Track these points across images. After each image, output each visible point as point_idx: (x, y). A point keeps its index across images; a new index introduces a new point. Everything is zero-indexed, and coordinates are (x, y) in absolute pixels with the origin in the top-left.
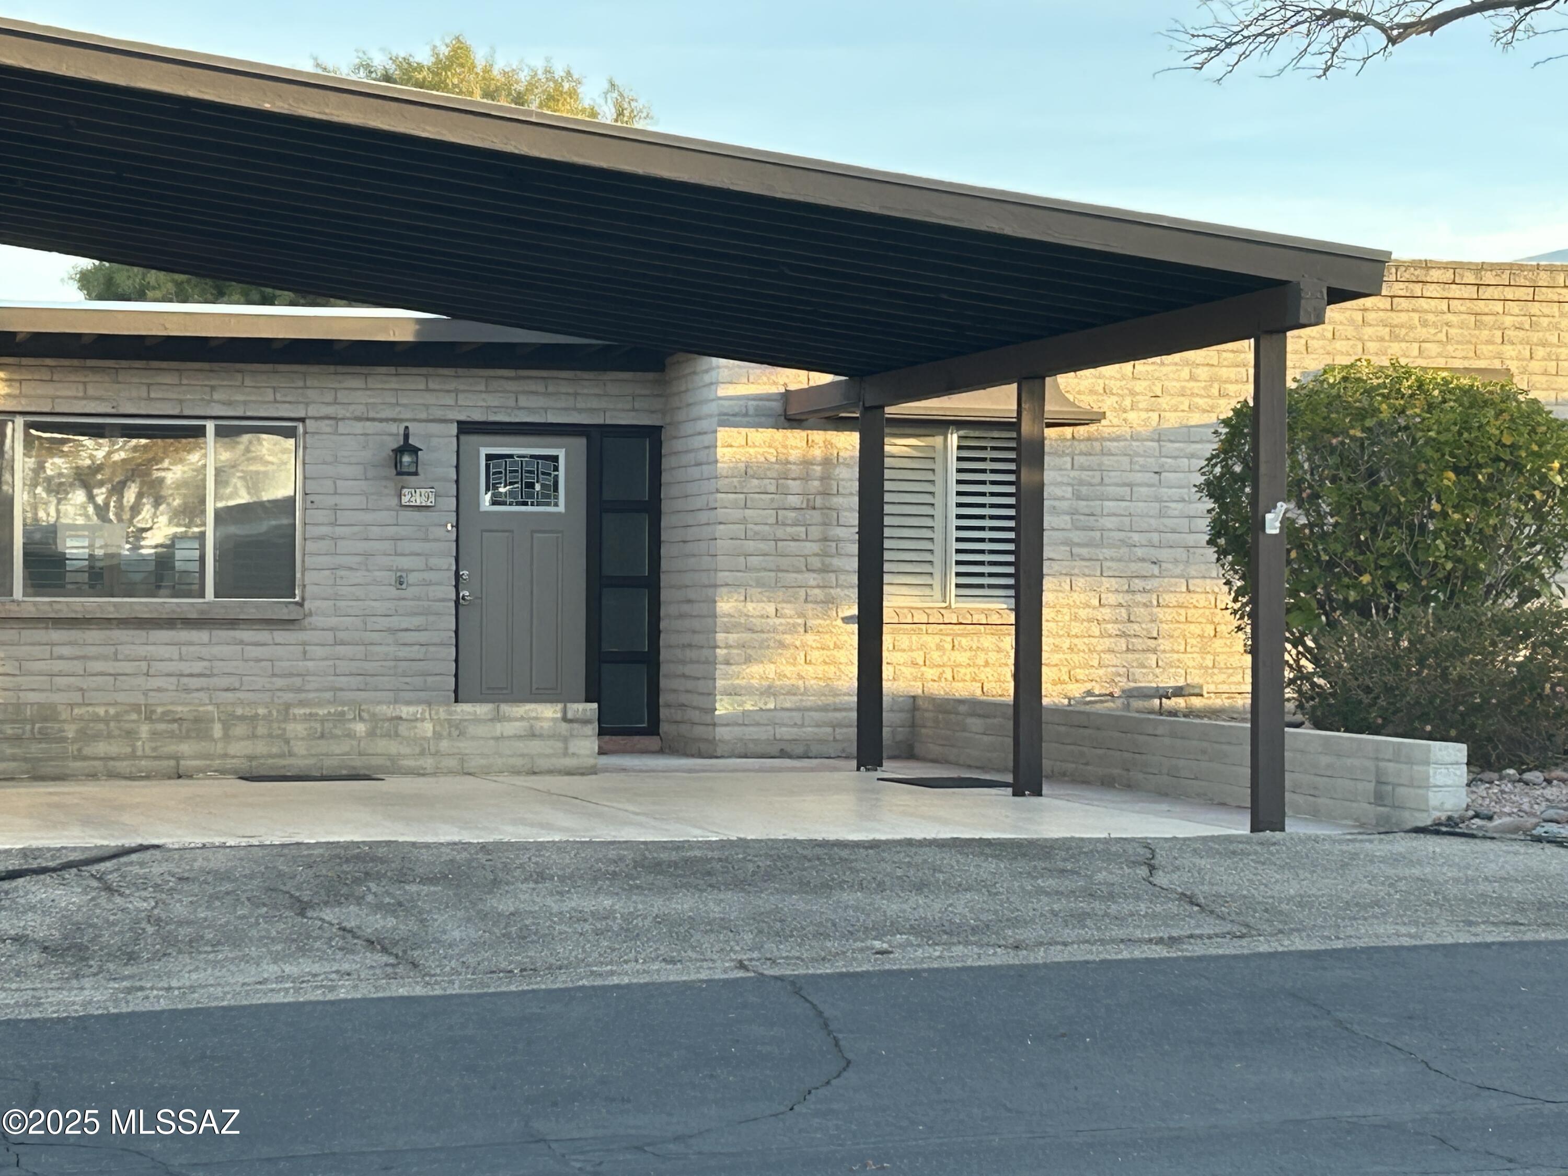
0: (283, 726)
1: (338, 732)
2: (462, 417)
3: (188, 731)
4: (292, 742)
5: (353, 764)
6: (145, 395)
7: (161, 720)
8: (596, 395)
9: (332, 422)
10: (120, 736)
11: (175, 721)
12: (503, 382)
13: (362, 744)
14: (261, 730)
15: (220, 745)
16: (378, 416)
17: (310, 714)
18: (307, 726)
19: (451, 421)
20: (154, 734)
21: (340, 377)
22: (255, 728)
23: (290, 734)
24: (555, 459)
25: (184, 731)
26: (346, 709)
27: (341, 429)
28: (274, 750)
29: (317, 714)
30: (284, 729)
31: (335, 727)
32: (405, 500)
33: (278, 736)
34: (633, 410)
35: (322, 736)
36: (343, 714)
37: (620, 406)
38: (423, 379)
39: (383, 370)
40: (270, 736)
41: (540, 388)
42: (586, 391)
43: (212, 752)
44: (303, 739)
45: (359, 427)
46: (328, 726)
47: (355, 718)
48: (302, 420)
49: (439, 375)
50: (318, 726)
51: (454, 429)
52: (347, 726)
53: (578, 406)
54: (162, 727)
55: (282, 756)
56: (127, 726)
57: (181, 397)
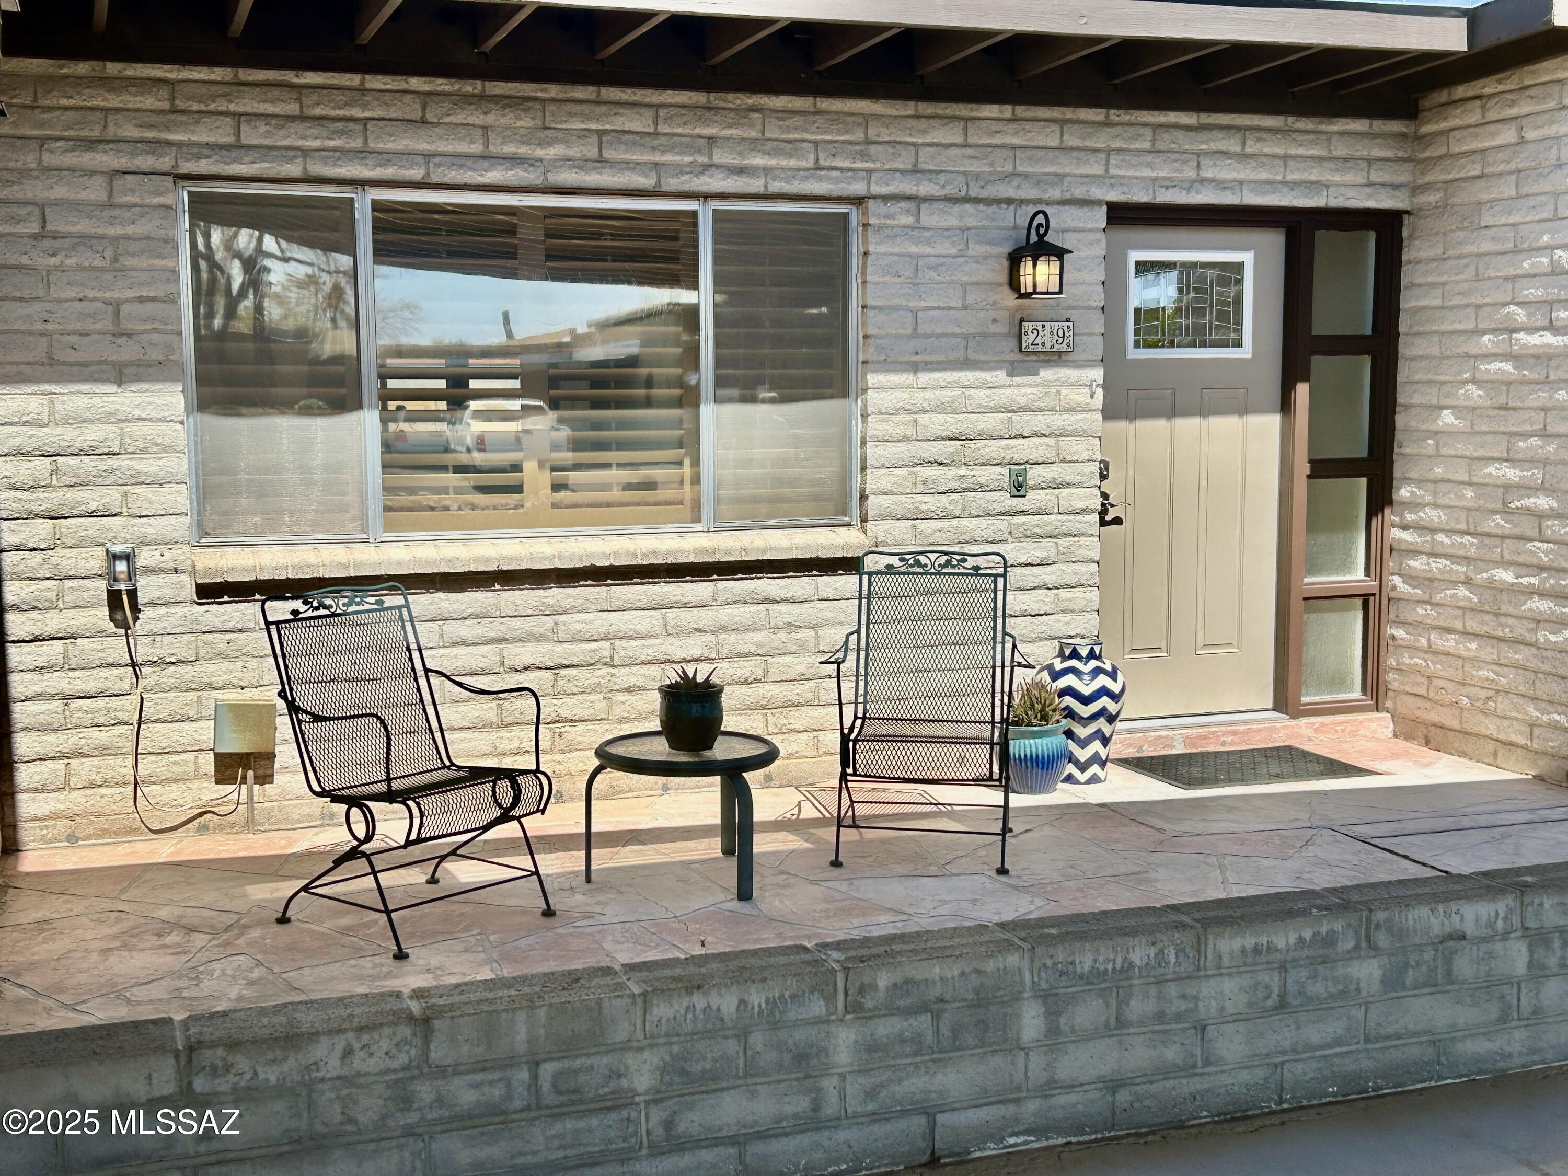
0: (1191, 989)
1: (1318, 988)
2: (1114, 196)
3: (956, 1031)
4: (1211, 1031)
5: (1350, 1066)
6: (593, 153)
7: (890, 1010)
8: (1312, 158)
9: (911, 205)
10: (780, 1067)
11: (922, 1008)
12: (1180, 135)
13: (1372, 1015)
14: (1138, 1007)
15: (1037, 1061)
16: (984, 194)
17: (1257, 950)
18: (1246, 980)
19: (1098, 203)
20: (872, 1048)
21: (924, 124)
22: (1122, 1004)
23: (1208, 1009)
24: (1239, 267)
25: (945, 1030)
26: (1338, 926)
27: (925, 220)
28: (1172, 1054)
29: (1271, 949)
30: (1196, 998)
31: (1314, 977)
32: (1027, 340)
33: (1179, 1017)
34: (1370, 185)
35: (1282, 1005)
36: (1329, 940)
37: (1349, 178)
38: (1056, 128)
39: (991, 110)
40: (1160, 1016)
41: (1232, 144)
42: (1301, 151)
43: (1019, 1077)
44: (1237, 1018)
45: (952, 217)
46: (1297, 975)
47: (1357, 947)
48: (859, 201)
49: (1078, 122)
50: (1275, 981)
51: (1100, 216)
52: (1340, 971)
53: (1290, 177)
54: (886, 1028)
55: (1188, 1069)
56: (800, 1035)
57: (658, 158)
